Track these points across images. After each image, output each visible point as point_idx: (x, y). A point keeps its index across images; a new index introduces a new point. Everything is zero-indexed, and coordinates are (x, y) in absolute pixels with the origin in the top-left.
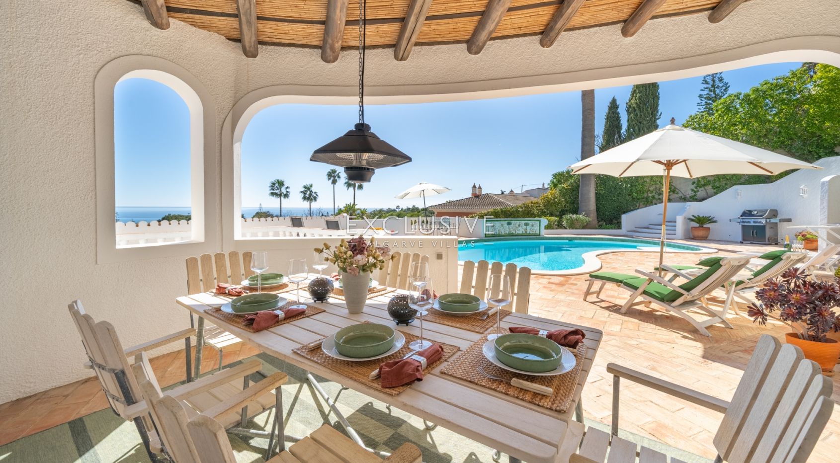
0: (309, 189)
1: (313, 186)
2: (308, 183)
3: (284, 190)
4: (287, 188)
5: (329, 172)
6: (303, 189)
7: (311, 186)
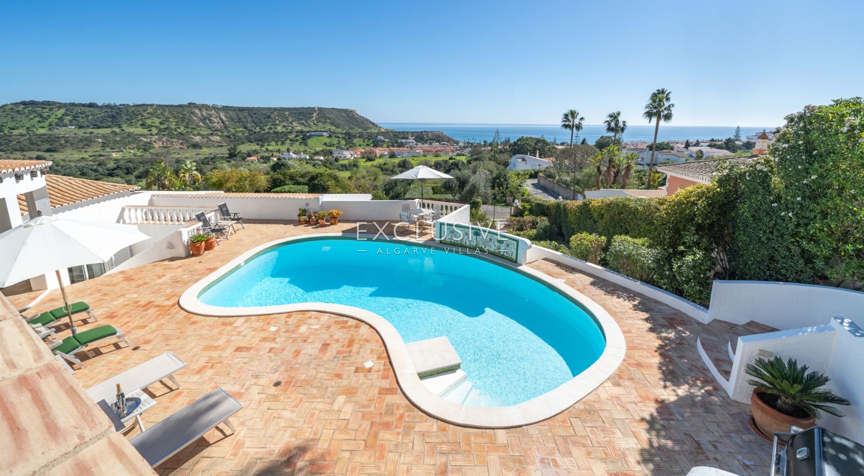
0: (615, 117)
1: (621, 114)
2: (614, 111)
3: (577, 121)
4: (582, 119)
5: (655, 94)
6: (609, 119)
7: (619, 114)
